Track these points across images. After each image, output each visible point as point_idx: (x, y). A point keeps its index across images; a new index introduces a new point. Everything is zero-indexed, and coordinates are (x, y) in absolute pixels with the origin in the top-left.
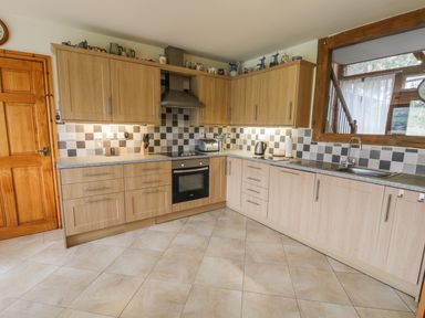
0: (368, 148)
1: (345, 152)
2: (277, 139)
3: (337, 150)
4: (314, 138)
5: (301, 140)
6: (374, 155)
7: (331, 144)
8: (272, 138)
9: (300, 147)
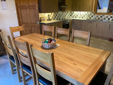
0: (106, 16)
1: (101, 17)
2: (84, 14)
3: (99, 17)
4: (94, 14)
5: (91, 14)
6: (107, 17)
7: (98, 15)
8: (83, 14)
9: (91, 16)
